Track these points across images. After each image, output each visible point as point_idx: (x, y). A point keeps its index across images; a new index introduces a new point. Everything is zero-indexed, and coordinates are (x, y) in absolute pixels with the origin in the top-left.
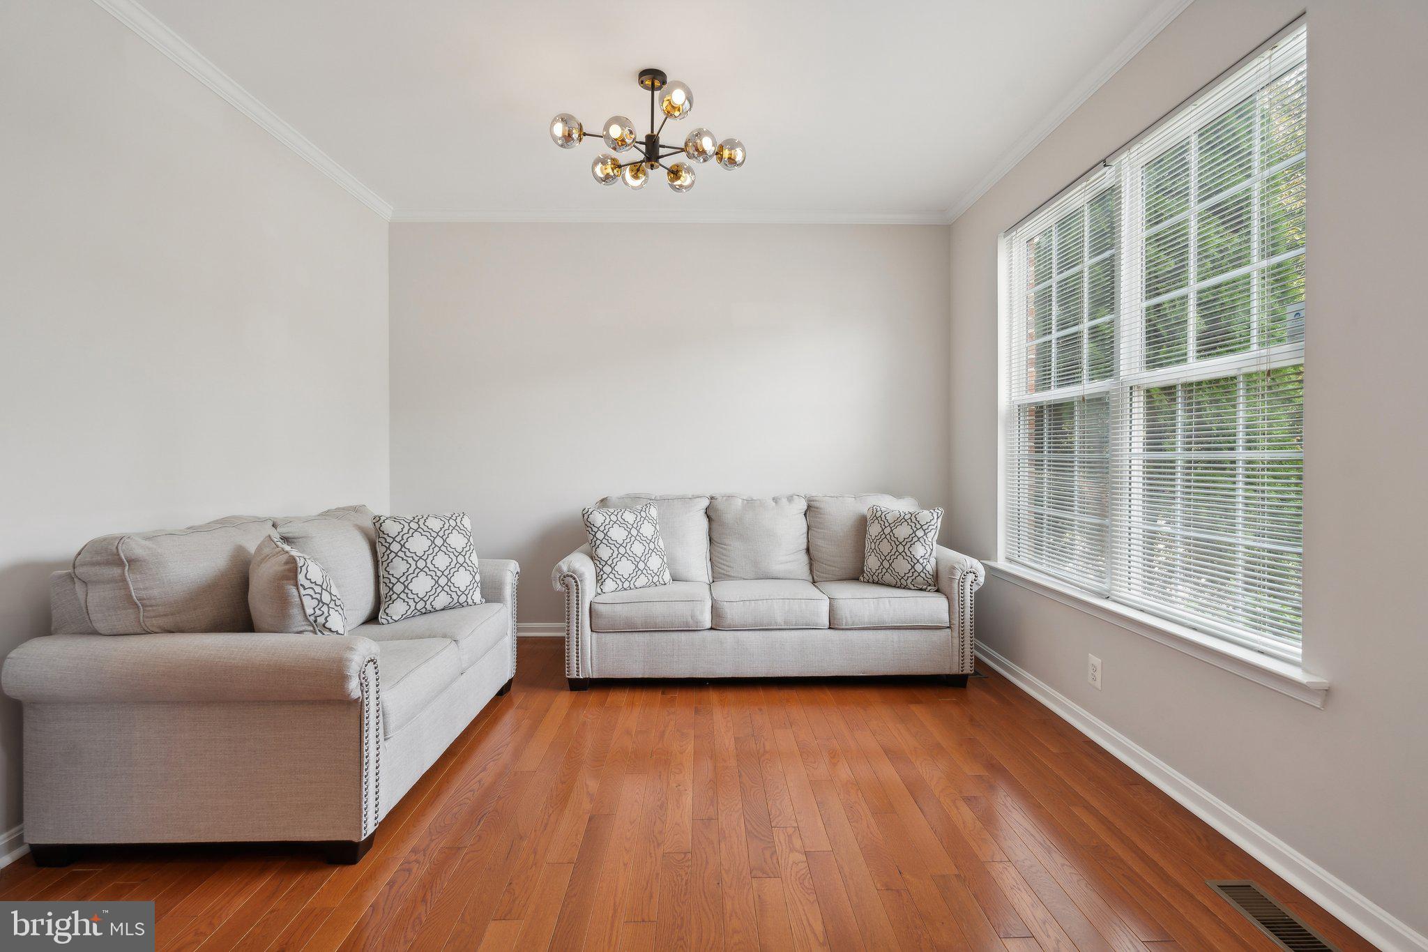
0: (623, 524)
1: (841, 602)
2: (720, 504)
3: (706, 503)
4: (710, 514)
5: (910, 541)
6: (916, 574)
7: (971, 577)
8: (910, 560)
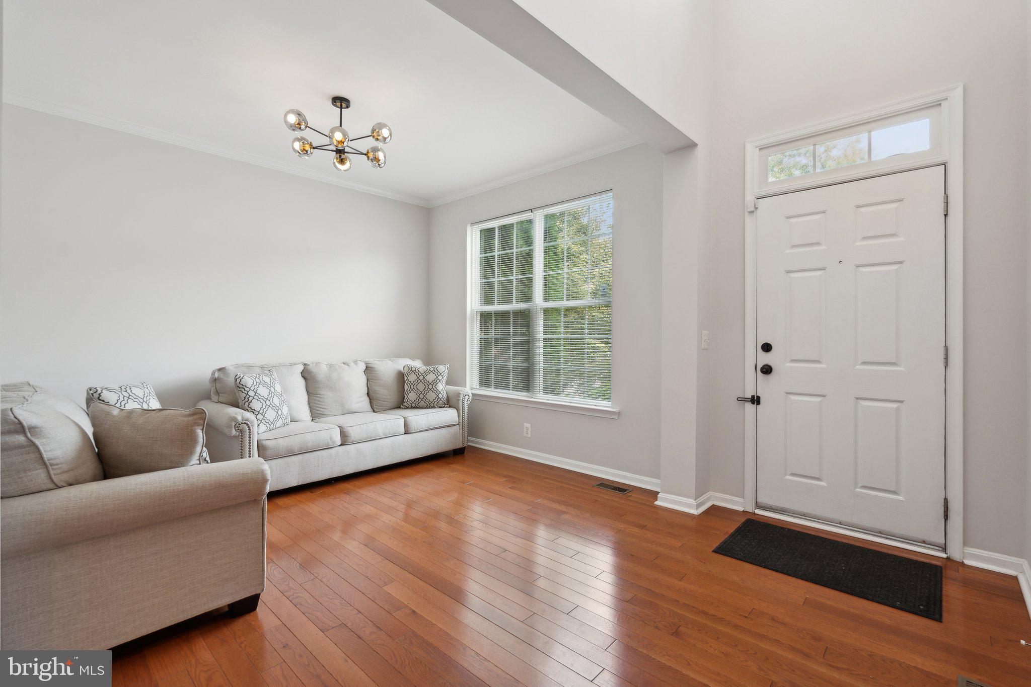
0: (264, 384)
1: (410, 418)
2: (312, 367)
3: (301, 368)
4: (306, 375)
5: (435, 382)
6: (439, 399)
7: (467, 397)
8: (436, 392)
